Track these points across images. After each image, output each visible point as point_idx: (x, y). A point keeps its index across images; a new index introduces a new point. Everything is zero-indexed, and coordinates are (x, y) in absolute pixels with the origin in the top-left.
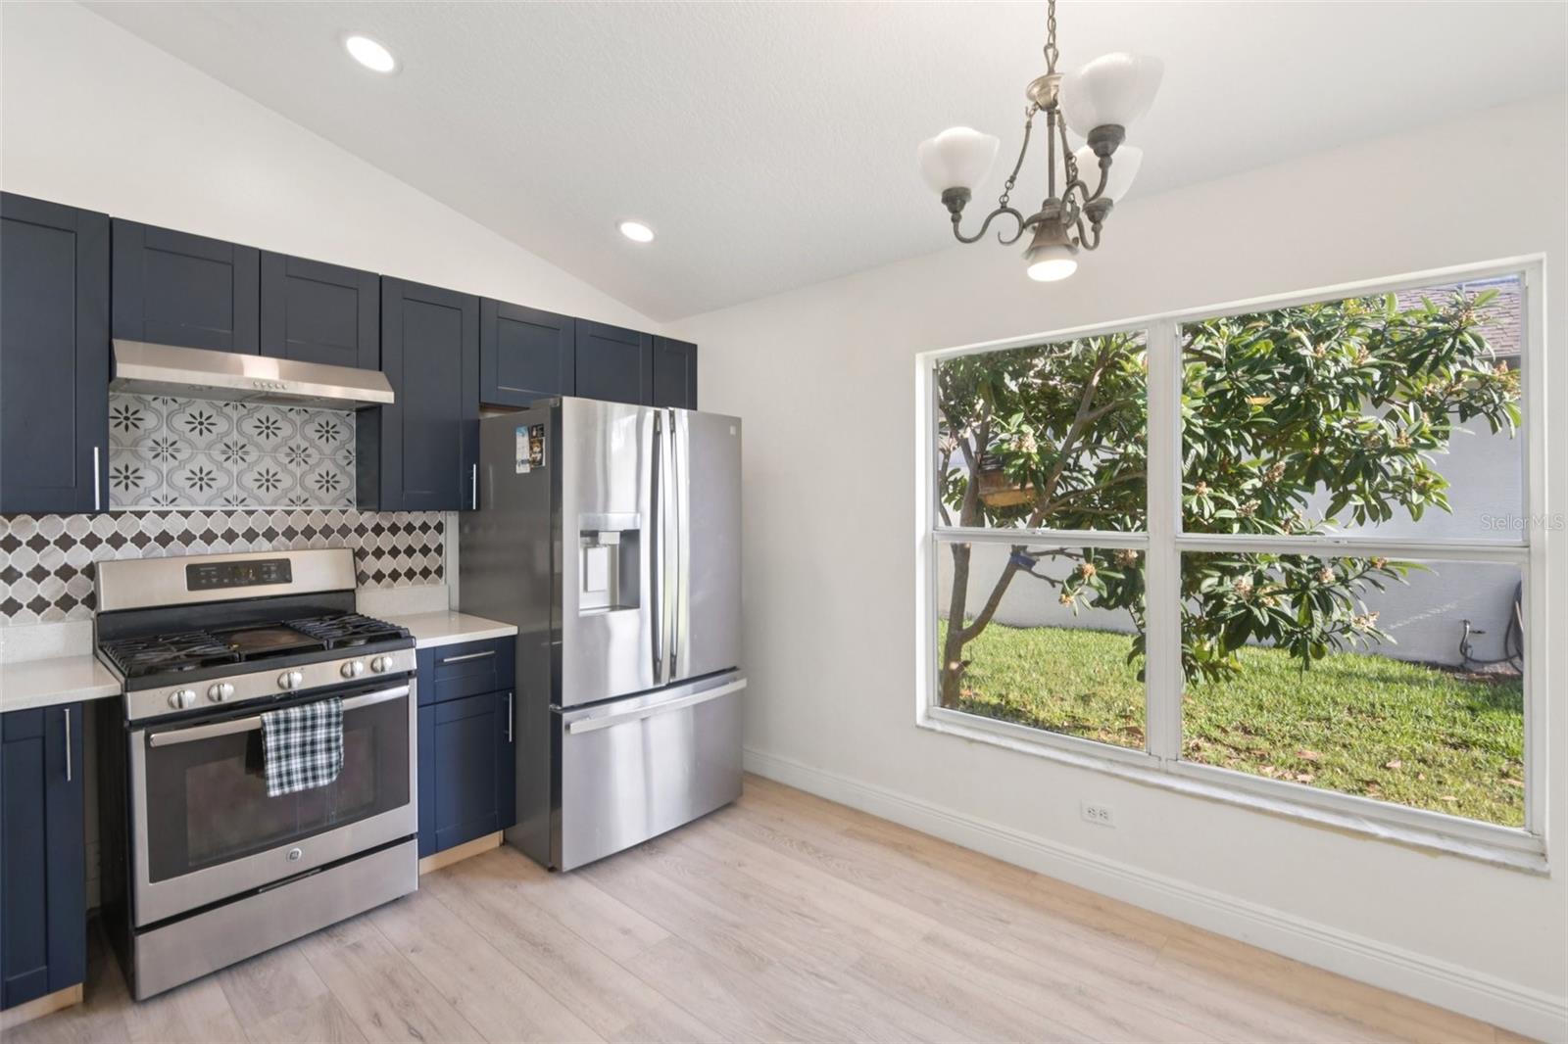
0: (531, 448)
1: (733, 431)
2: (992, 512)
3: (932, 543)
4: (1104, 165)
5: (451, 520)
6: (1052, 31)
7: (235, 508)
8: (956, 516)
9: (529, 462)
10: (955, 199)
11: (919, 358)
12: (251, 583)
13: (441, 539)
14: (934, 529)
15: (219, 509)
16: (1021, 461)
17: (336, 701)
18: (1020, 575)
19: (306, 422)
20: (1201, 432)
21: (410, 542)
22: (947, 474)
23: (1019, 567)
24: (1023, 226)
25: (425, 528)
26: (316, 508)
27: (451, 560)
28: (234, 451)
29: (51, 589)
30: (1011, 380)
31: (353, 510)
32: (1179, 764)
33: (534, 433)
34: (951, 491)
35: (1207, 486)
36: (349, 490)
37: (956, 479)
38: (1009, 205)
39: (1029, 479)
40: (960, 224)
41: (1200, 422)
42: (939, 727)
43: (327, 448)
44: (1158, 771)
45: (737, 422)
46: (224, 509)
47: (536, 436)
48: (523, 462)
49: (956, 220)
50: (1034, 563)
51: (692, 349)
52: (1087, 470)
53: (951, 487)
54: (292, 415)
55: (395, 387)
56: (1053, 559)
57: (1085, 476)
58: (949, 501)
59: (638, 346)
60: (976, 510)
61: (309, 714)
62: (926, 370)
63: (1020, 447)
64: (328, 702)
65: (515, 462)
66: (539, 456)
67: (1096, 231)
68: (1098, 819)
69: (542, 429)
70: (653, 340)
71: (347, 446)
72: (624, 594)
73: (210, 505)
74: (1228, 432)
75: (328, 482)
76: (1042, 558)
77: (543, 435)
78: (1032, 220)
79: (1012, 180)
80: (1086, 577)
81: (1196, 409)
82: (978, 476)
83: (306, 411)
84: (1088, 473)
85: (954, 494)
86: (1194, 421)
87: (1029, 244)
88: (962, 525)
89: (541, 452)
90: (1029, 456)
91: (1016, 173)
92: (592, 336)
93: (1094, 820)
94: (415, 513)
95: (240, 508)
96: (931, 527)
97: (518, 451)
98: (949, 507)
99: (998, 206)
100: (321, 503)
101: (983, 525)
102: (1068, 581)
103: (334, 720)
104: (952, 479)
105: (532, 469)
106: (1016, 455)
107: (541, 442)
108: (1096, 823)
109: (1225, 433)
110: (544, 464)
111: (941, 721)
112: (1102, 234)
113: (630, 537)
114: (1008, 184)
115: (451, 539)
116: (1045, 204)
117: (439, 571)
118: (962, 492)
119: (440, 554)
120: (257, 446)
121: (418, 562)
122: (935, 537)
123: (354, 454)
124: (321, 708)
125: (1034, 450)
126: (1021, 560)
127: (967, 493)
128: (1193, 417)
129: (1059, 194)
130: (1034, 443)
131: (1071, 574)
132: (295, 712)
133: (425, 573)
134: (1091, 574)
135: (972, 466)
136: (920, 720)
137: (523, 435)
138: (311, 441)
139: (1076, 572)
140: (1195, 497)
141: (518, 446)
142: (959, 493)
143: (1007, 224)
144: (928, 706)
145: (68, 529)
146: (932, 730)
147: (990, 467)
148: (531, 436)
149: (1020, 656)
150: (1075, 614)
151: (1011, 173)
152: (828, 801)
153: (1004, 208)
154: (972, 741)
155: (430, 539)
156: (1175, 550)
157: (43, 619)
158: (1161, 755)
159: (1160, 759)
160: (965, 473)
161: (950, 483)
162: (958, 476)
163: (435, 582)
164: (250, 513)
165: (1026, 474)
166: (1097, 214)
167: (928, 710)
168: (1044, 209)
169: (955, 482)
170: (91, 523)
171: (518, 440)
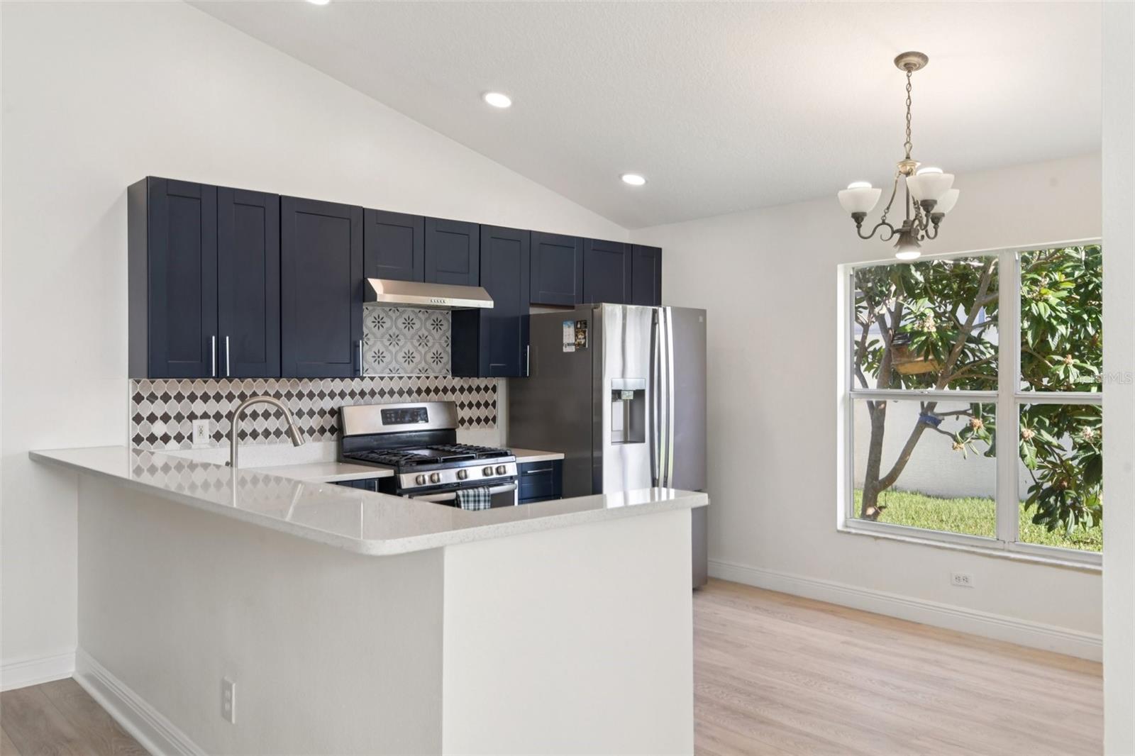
0: (576, 336)
1: (701, 319)
2: (907, 379)
3: (849, 402)
5: (501, 384)
6: (909, 135)
7: (393, 375)
8: (873, 383)
9: (574, 344)
10: (858, 218)
11: (840, 267)
12: (410, 422)
13: (495, 397)
14: (851, 390)
15: (387, 375)
16: (923, 338)
17: (488, 489)
18: (928, 432)
19: (427, 319)
20: (1064, 316)
21: (478, 399)
22: (867, 345)
23: (927, 425)
24: (894, 232)
25: (486, 389)
26: (432, 375)
27: (501, 412)
28: (394, 339)
29: (315, 422)
30: (916, 271)
31: (450, 376)
32: (1017, 545)
33: (579, 326)
34: (870, 360)
35: (1073, 358)
36: (447, 363)
37: (875, 349)
38: (886, 221)
39: (931, 352)
40: (861, 229)
41: (1064, 309)
42: (853, 531)
43: (437, 335)
44: (1003, 550)
45: (703, 312)
46: (389, 375)
47: (580, 328)
48: (569, 344)
49: (859, 227)
50: (940, 422)
51: (658, 252)
52: (989, 343)
53: (870, 356)
54: (420, 315)
55: (493, 298)
56: (957, 419)
57: (986, 348)
58: (868, 369)
59: (622, 253)
60: (892, 378)
61: (477, 493)
62: (845, 273)
63: (923, 327)
64: (484, 488)
65: (563, 345)
66: (583, 341)
67: (936, 228)
68: (962, 583)
69: (585, 323)
70: (632, 247)
71: (447, 334)
72: (632, 433)
73: (382, 373)
74: (1085, 317)
75: (437, 358)
76: (946, 417)
77: (586, 327)
78: (898, 231)
79: (888, 208)
80: (975, 429)
81: (1062, 299)
82: (891, 349)
83: (427, 312)
84: (988, 345)
85: (873, 362)
86: (1059, 308)
87: (897, 240)
88: (878, 388)
89: (585, 338)
90: (930, 333)
91: (890, 205)
92: (594, 250)
93: (959, 584)
94: (481, 379)
95: (396, 375)
96: (848, 389)
97: (564, 337)
98: (868, 376)
99: (881, 222)
100: (434, 372)
101: (900, 388)
102: (961, 434)
103: (487, 498)
104: (871, 349)
105: (576, 349)
106: (920, 333)
107: (584, 332)
108: (961, 586)
109: (1082, 318)
110: (587, 346)
111: (855, 528)
112: (939, 230)
113: (639, 394)
114: (886, 211)
115: (501, 397)
116: (905, 222)
117: (494, 419)
118: (879, 361)
119: (494, 408)
120: (404, 335)
121: (482, 413)
122: (852, 396)
123: (450, 339)
124: (481, 491)
125: (934, 330)
126: (929, 419)
127: (883, 361)
128: (1057, 305)
129: (912, 217)
130: (934, 323)
131: (964, 426)
132: (471, 492)
133: (487, 420)
134: (979, 428)
135: (887, 340)
136: (840, 527)
137: (569, 327)
138: (429, 331)
139: (968, 425)
140: (1063, 367)
141: (564, 334)
142: (878, 362)
143: (885, 231)
144: (846, 518)
145: (323, 387)
146: (849, 533)
147: (900, 340)
148: (576, 328)
149: (942, 521)
150: (965, 458)
151: (888, 205)
152: (770, 591)
153: (884, 223)
154: (877, 538)
155: (488, 397)
156: (1015, 403)
157: (313, 440)
158: (1005, 540)
159: (1004, 542)
160: (882, 344)
161: (869, 353)
162: (877, 346)
163: (492, 427)
164: (401, 378)
165: (929, 347)
166: (936, 220)
167: (846, 521)
168: (903, 226)
169: (875, 352)
170: (332, 384)
171: (564, 330)
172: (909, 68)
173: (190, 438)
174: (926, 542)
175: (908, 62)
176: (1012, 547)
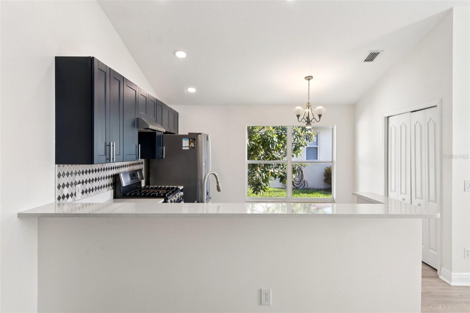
0: (190, 144)
4: (320, 118)
9: (189, 147)
10: (298, 116)
11: (246, 126)
13: (143, 166)
33: (191, 140)
42: (250, 200)
48: (186, 147)
49: (298, 118)
51: (178, 114)
65: (182, 147)
66: (193, 146)
69: (194, 139)
77: (195, 141)
99: (303, 118)
107: (194, 143)
110: (195, 148)
137: (186, 140)
141: (183, 143)
148: (190, 141)
171: (183, 141)
172: (309, 80)
173: (75, 195)
174: (273, 201)
175: (309, 78)
176: (291, 199)
